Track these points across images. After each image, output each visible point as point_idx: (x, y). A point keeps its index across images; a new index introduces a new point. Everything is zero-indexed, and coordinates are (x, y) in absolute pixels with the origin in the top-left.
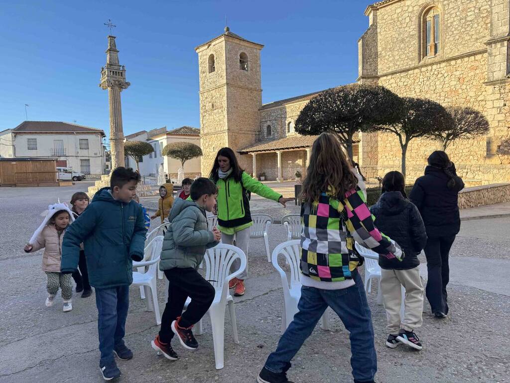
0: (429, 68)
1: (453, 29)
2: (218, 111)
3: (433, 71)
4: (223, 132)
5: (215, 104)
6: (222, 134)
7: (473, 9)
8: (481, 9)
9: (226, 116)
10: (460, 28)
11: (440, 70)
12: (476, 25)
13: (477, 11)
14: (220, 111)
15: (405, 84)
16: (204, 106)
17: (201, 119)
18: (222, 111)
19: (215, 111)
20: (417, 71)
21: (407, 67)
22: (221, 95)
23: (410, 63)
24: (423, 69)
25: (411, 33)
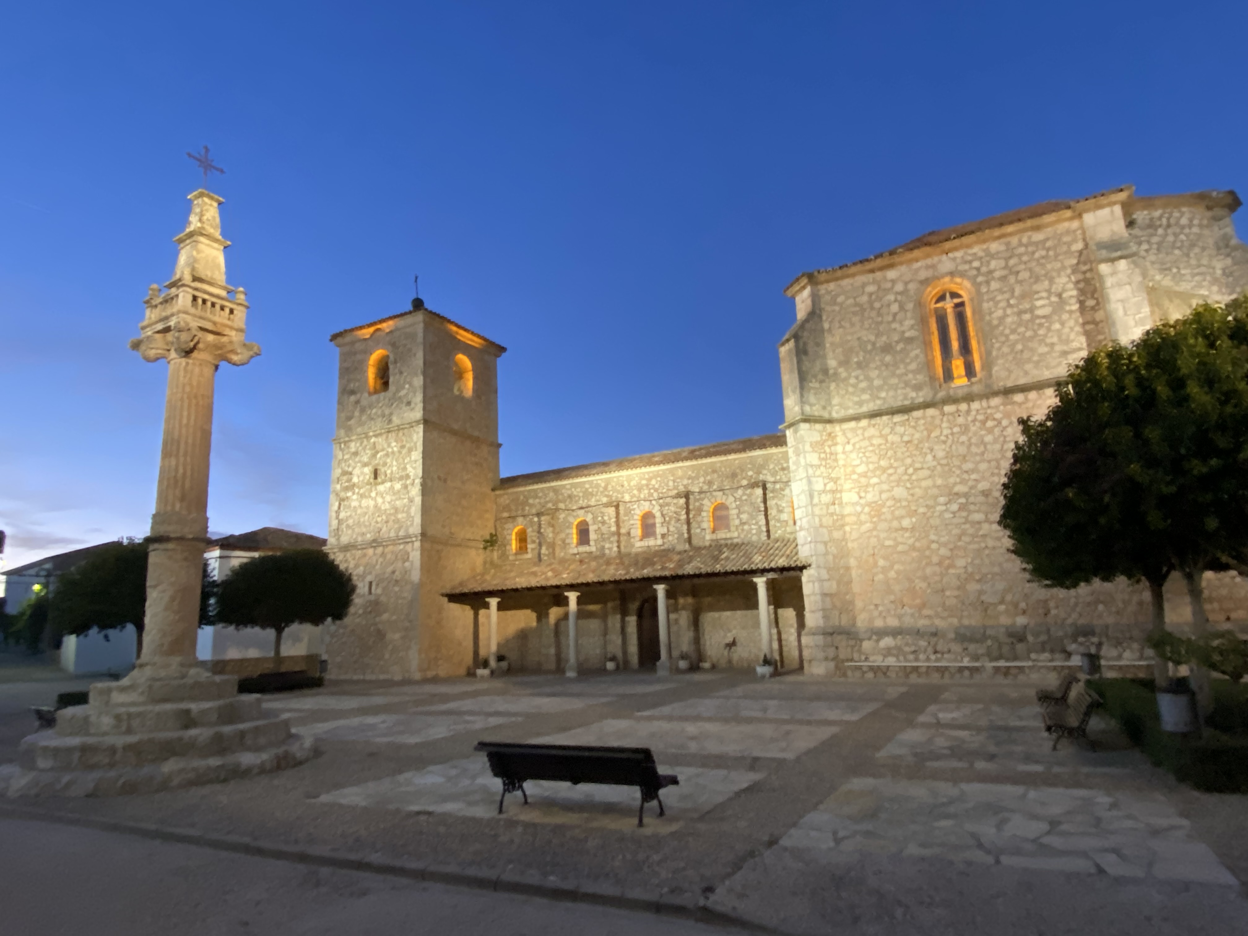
0: (963, 406)
1: (1007, 331)
2: (392, 488)
3: (973, 413)
4: (406, 539)
5: (381, 470)
7: (1044, 294)
8: (1064, 295)
9: (418, 500)
10: (1022, 329)
11: (989, 411)
12: (1057, 326)
13: (1054, 299)
14: (398, 486)
15: (906, 438)
16: (345, 473)
17: (335, 507)
18: (405, 487)
19: (381, 488)
20: (931, 412)
21: (907, 403)
22: (403, 447)
23: (914, 394)
24: (948, 409)
25: (907, 335)
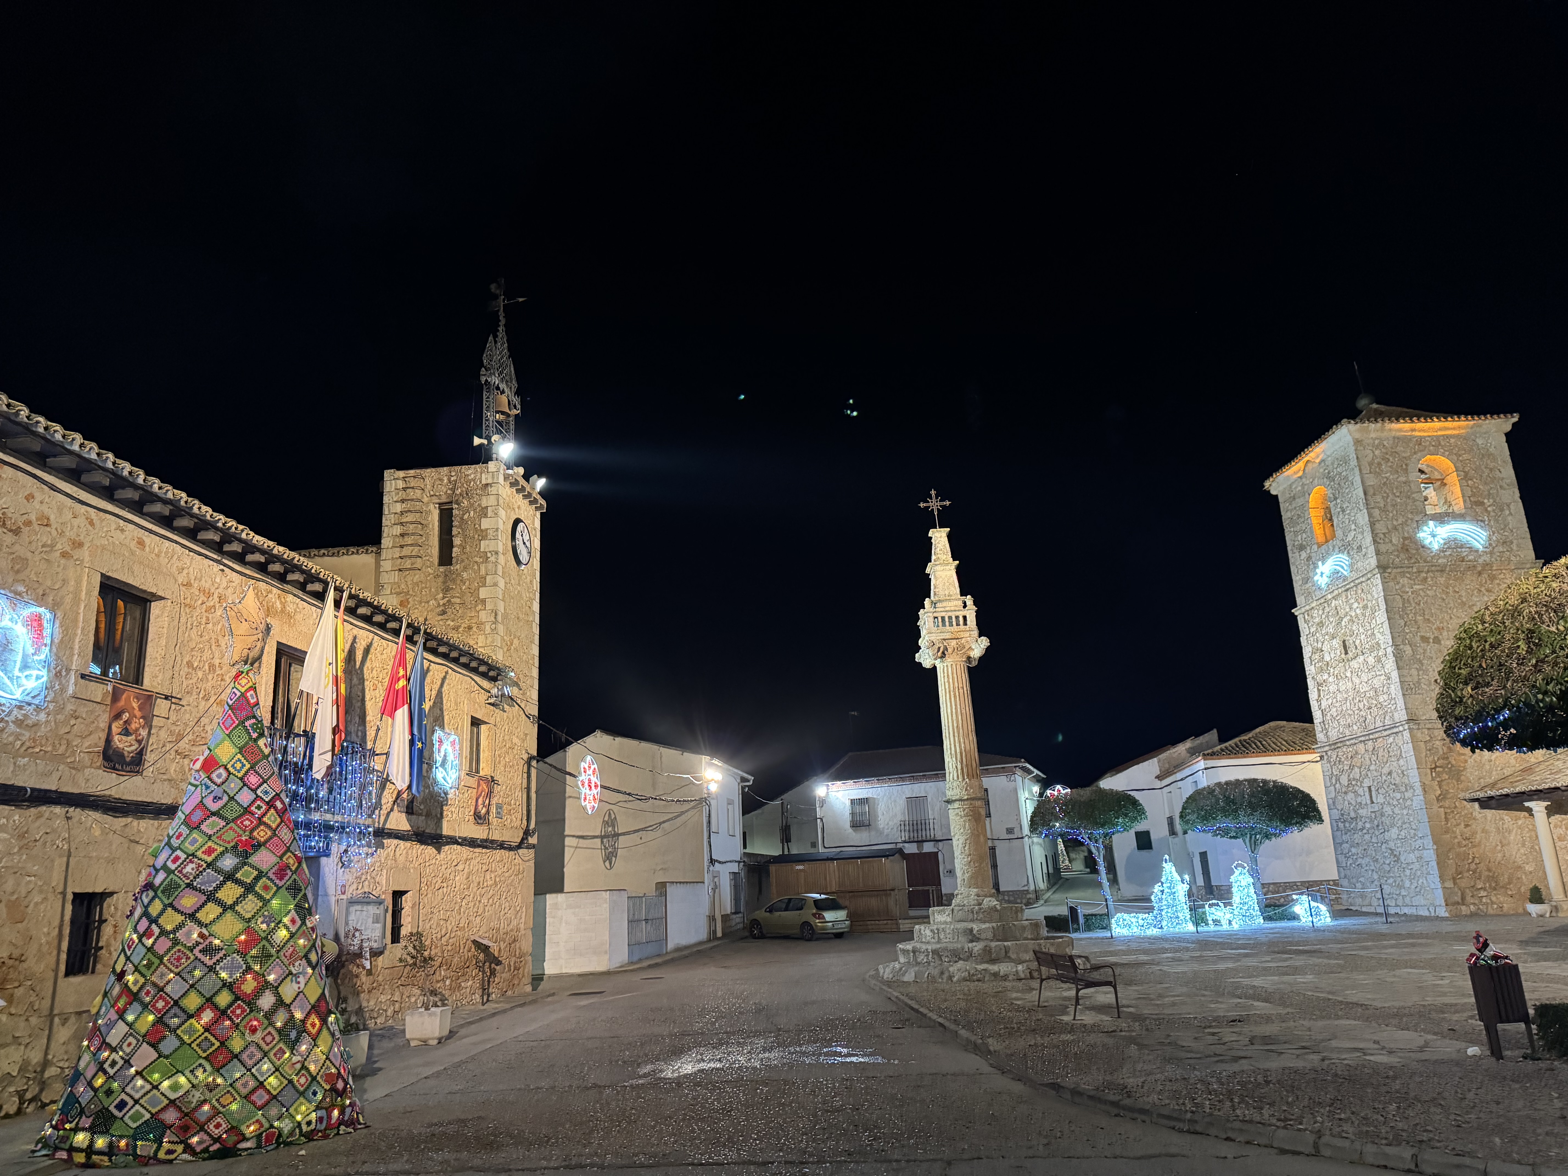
2: (1365, 663)
4: (1392, 729)
5: (1350, 641)
6: (1391, 740)
9: (1395, 675)
14: (1371, 660)
16: (1315, 650)
18: (1379, 660)
19: (1354, 664)
22: (1365, 607)
